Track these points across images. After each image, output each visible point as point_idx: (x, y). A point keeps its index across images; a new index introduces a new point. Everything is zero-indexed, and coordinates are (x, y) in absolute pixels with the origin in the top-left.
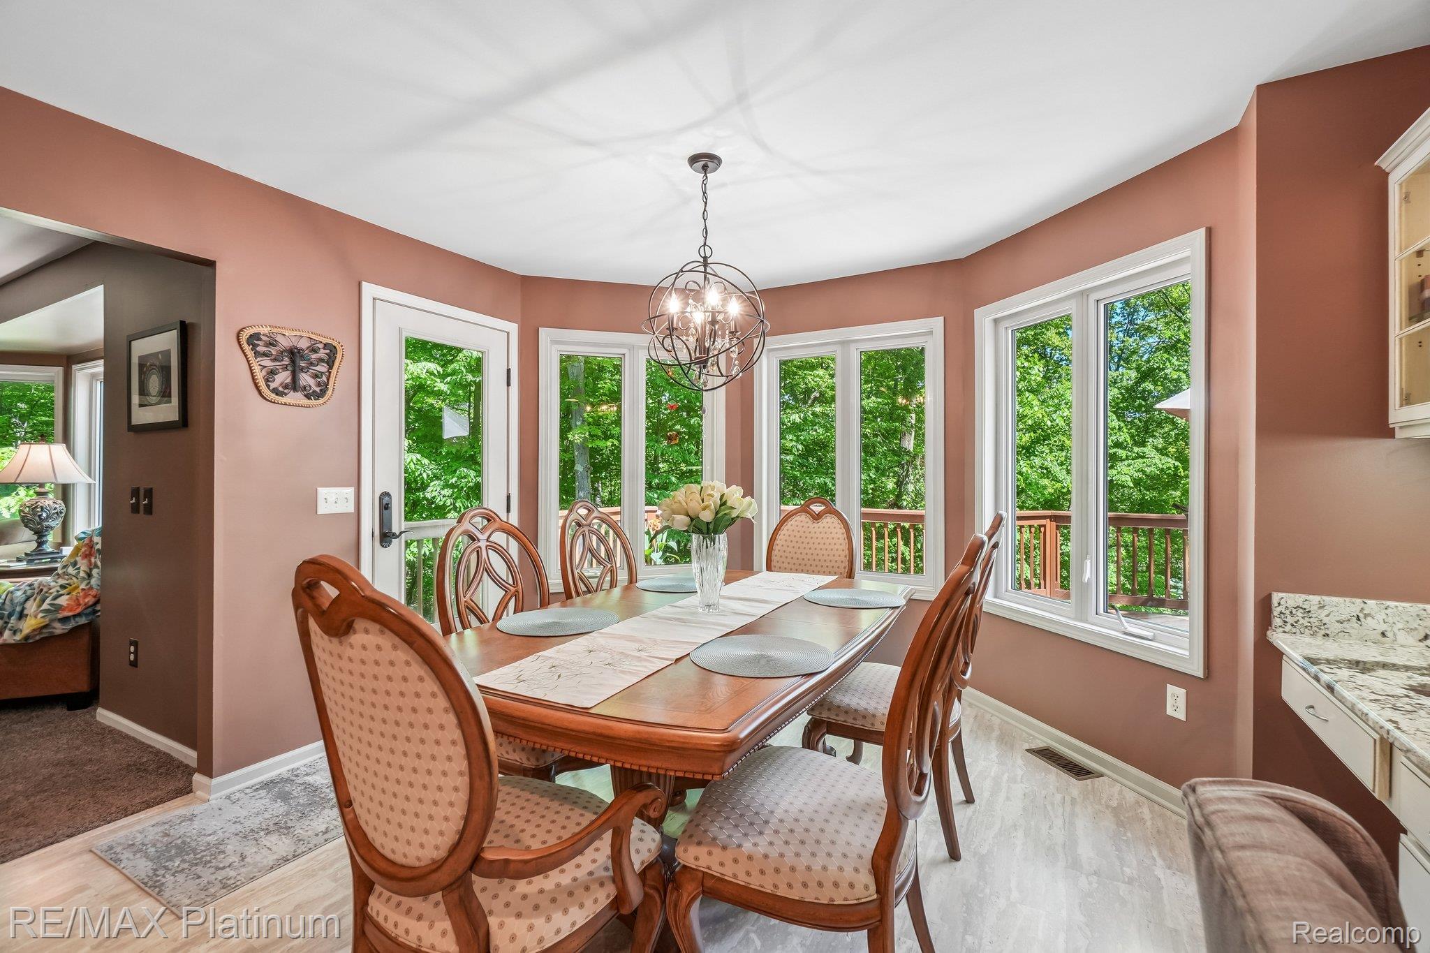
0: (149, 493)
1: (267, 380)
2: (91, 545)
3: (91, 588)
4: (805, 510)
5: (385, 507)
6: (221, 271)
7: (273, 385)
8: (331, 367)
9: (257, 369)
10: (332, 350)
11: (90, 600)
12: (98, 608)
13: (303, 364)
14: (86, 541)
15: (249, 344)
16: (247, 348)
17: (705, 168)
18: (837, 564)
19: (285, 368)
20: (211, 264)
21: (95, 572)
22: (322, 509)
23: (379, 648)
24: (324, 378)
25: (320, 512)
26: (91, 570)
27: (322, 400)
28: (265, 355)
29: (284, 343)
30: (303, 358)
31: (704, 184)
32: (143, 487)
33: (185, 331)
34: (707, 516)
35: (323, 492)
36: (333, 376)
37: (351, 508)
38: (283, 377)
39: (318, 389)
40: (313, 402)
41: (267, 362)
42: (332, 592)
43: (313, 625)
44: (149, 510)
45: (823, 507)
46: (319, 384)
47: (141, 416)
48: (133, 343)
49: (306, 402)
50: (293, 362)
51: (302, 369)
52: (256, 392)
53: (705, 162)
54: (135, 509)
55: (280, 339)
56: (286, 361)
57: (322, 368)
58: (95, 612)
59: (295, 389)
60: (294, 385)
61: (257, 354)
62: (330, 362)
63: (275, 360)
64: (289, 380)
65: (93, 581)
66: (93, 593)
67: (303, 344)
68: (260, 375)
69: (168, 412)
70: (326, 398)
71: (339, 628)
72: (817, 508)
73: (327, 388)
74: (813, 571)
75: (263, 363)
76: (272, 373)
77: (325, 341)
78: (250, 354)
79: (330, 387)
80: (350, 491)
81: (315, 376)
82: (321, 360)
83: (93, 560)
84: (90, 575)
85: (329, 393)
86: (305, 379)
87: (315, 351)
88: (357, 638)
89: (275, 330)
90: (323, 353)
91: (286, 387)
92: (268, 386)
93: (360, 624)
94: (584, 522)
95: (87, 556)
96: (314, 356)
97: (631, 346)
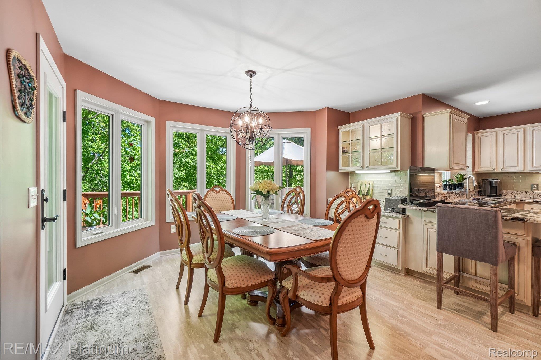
4: (213, 190)
17: (251, 76)
18: (230, 207)
45: (219, 188)
53: (251, 73)
72: (217, 189)
74: (225, 210)
97: (117, 112)
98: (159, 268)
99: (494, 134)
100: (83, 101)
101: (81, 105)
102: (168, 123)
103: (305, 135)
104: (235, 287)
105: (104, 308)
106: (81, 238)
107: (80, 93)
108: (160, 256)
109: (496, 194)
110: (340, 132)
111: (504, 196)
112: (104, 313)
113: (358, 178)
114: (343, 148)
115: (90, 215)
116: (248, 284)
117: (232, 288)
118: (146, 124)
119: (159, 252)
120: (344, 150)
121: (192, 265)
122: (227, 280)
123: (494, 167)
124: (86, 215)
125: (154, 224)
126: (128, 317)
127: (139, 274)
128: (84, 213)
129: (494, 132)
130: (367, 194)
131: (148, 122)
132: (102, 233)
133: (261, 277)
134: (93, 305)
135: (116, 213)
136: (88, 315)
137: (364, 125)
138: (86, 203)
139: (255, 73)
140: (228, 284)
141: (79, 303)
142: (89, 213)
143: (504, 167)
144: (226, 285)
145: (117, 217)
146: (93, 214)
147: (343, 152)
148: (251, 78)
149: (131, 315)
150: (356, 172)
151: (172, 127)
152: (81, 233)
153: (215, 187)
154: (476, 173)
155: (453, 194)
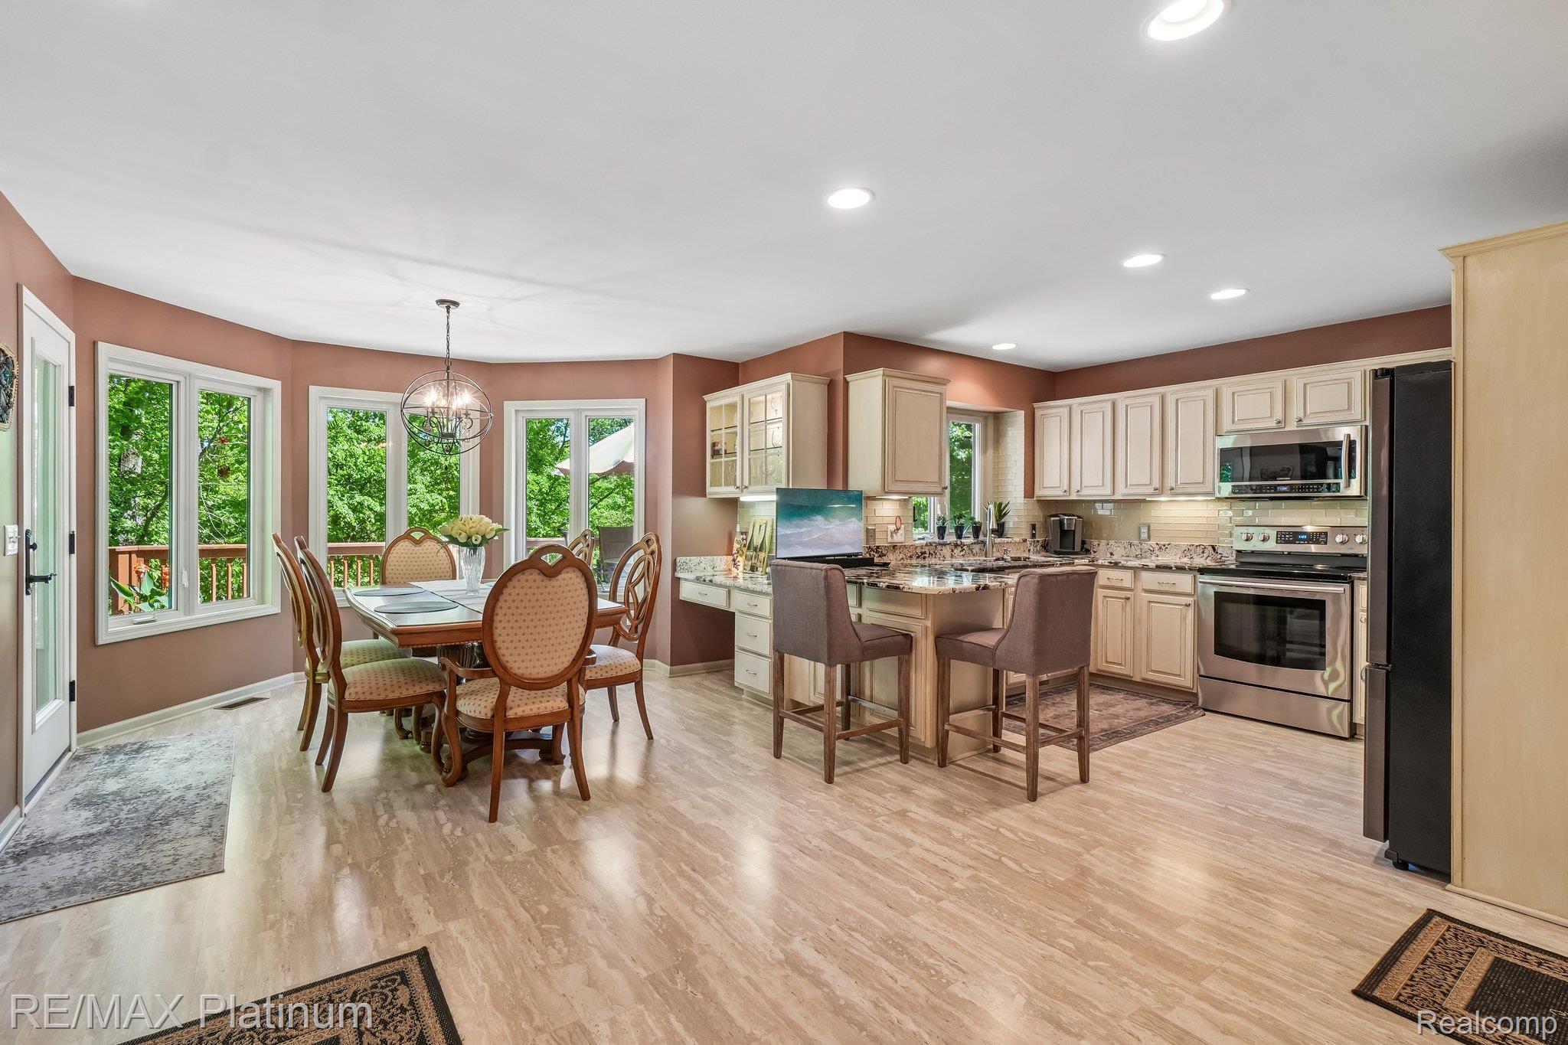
4: (407, 537)
5: (32, 547)
17: (448, 308)
18: (444, 574)
27: (8, 424)
40: (5, 426)
53: (447, 304)
70: (9, 421)
72: (418, 535)
80: (17, 529)
97: (188, 376)
98: (280, 702)
99: (1066, 411)
100: (111, 360)
101: (104, 369)
102: (315, 391)
103: (636, 413)
104: (362, 699)
105: (147, 753)
106: (107, 627)
107: (104, 348)
108: (294, 682)
109: (1074, 549)
110: (709, 405)
111: (1095, 552)
112: (143, 760)
113: (752, 512)
114: (714, 445)
115: (151, 598)
116: (387, 696)
117: (357, 701)
118: (260, 395)
119: (292, 674)
120: (716, 448)
121: (317, 678)
122: (349, 688)
123: (1066, 488)
124: (140, 599)
125: (277, 610)
126: (186, 764)
127: (235, 710)
128: (137, 593)
129: (1065, 406)
130: (761, 548)
131: (265, 391)
132: (154, 621)
133: (414, 686)
134: (127, 749)
135: (186, 584)
136: (114, 761)
137: (743, 396)
138: (140, 570)
139: (456, 304)
140: (350, 694)
141: (100, 747)
142: (149, 594)
143: (1081, 488)
144: (347, 696)
145: (189, 591)
146: (158, 598)
147: (716, 453)
148: (448, 312)
149: (191, 762)
150: (743, 499)
151: (324, 398)
152: (107, 621)
153: (411, 532)
154: (1039, 501)
155: (948, 547)
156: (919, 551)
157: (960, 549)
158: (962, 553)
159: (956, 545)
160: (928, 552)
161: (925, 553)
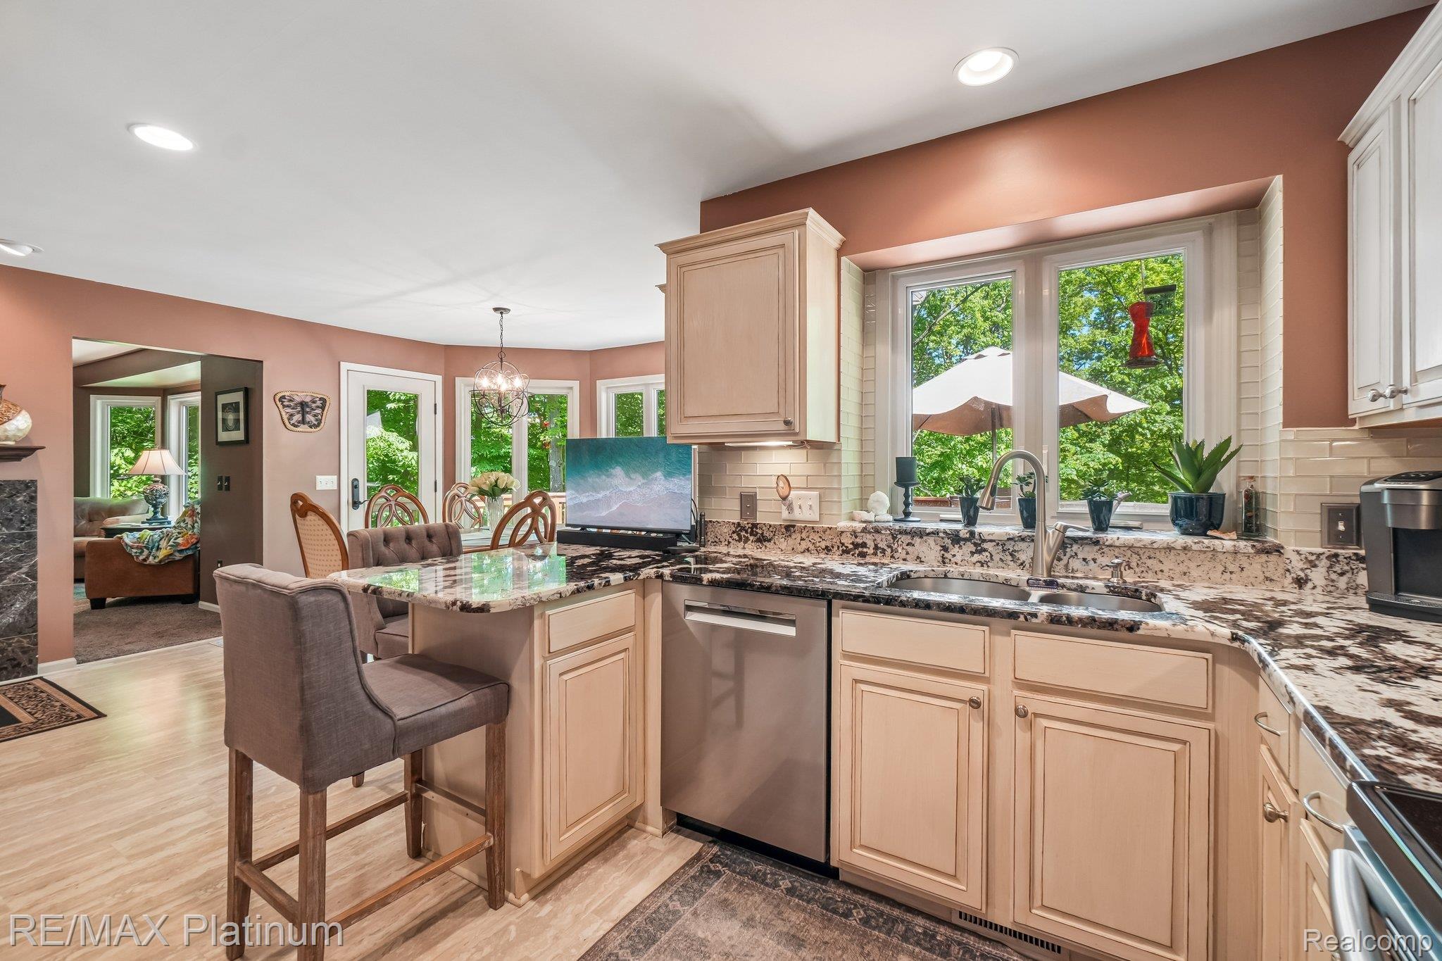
0: (228, 479)
1: (289, 419)
2: (193, 510)
3: (194, 534)
5: (355, 486)
6: (266, 367)
7: (292, 422)
8: (323, 411)
9: (284, 414)
10: (324, 401)
11: (194, 541)
12: (198, 545)
13: (308, 410)
14: (190, 508)
15: (279, 401)
16: (278, 402)
17: (502, 313)
19: (298, 413)
20: (262, 362)
21: (196, 525)
22: (319, 487)
23: (314, 520)
24: (320, 417)
25: (317, 489)
26: (194, 524)
27: (318, 429)
28: (288, 406)
29: (298, 399)
30: (308, 406)
31: (501, 320)
32: (225, 475)
33: (247, 392)
34: (486, 488)
35: (319, 478)
36: (324, 415)
37: (335, 487)
38: (298, 417)
39: (316, 423)
40: (313, 430)
41: (289, 410)
42: (301, 503)
43: (297, 516)
44: (228, 488)
46: (317, 420)
47: (223, 436)
48: (218, 396)
49: (310, 430)
50: (303, 409)
51: (307, 413)
52: (284, 426)
53: (501, 310)
54: (220, 488)
55: (295, 397)
56: (299, 409)
57: (319, 411)
58: (197, 548)
59: (304, 424)
60: (303, 421)
61: (284, 406)
62: (323, 408)
63: (293, 409)
64: (300, 419)
65: (195, 530)
66: (196, 536)
67: (308, 399)
68: (285, 417)
69: (239, 435)
70: (320, 427)
71: (304, 515)
73: (321, 422)
75: (287, 411)
76: (292, 415)
77: (320, 396)
78: (281, 407)
79: (323, 421)
80: (335, 478)
81: (315, 416)
82: (318, 407)
83: (195, 518)
84: (193, 527)
85: (322, 424)
86: (309, 418)
87: (314, 402)
88: (309, 518)
89: (293, 393)
90: (319, 403)
91: (299, 422)
92: (290, 423)
93: (309, 513)
94: (462, 495)
95: (192, 516)
96: (314, 405)
139: (507, 310)
148: (502, 316)
155: (931, 540)
156: (847, 541)
157: (970, 547)
158: (976, 557)
159: (956, 538)
160: (871, 544)
161: (864, 545)
